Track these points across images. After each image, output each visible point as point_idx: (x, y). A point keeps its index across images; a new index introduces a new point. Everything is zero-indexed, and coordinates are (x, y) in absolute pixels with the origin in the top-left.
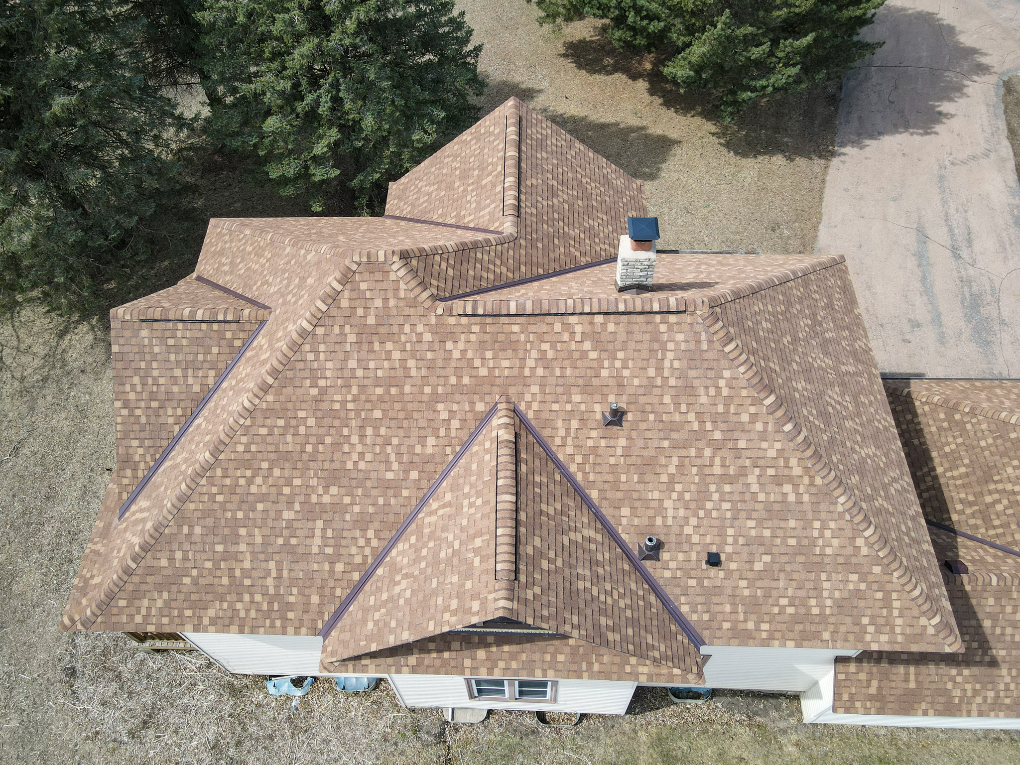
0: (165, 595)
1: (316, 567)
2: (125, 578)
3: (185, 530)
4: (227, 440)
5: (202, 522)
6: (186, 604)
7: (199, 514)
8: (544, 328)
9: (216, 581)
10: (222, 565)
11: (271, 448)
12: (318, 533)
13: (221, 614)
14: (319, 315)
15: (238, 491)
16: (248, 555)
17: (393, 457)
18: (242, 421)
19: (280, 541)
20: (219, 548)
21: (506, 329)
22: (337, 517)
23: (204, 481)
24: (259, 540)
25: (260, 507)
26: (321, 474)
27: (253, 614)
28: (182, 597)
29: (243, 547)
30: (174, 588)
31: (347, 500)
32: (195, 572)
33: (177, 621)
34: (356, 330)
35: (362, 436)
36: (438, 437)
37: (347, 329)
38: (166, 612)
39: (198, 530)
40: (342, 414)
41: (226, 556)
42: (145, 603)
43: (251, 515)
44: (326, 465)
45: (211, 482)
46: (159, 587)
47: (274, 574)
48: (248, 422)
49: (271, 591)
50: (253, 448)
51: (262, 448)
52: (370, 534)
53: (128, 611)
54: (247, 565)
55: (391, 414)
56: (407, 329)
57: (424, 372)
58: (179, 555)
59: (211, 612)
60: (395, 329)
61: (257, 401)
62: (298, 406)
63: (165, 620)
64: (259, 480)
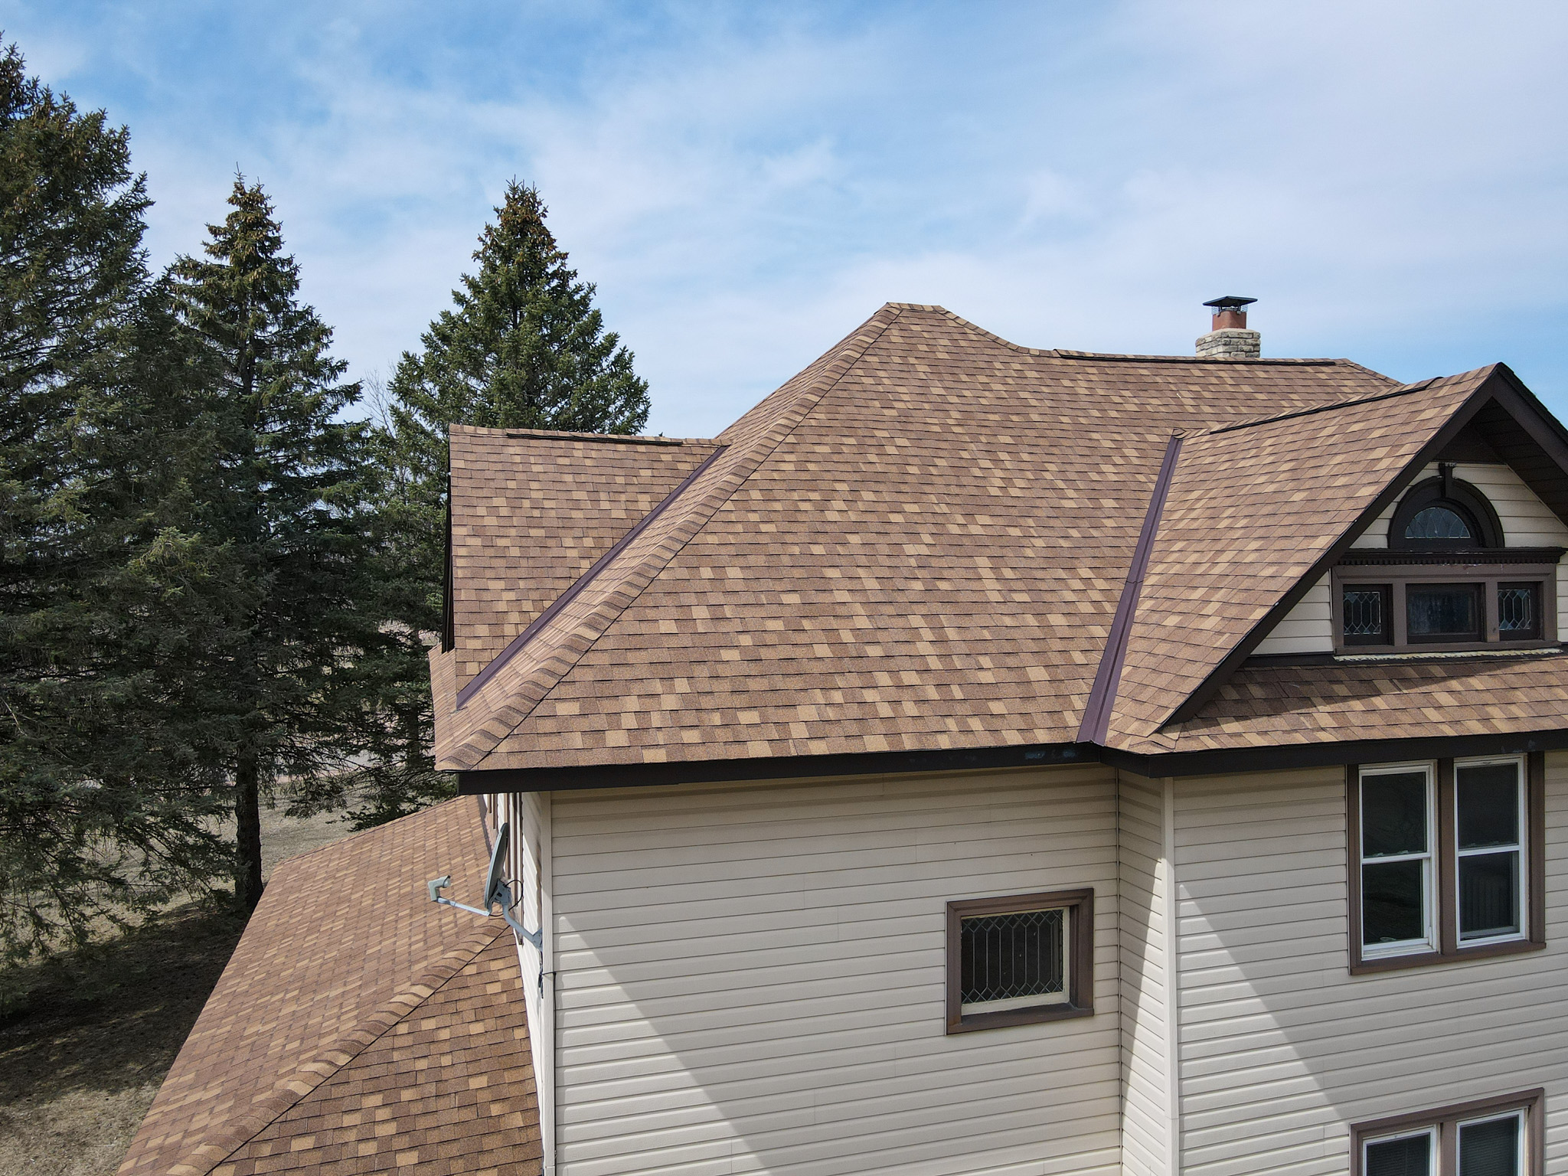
0: (682, 685)
1: (1008, 621)
2: (573, 658)
3: (706, 573)
4: (760, 458)
5: (741, 561)
6: (739, 701)
7: (732, 550)
8: (1182, 373)
9: (799, 652)
10: (806, 624)
11: (848, 468)
12: (986, 573)
13: (831, 713)
14: (866, 346)
15: (800, 517)
16: (859, 609)
17: (1061, 484)
18: (780, 438)
19: (918, 586)
20: (794, 599)
21: (1131, 371)
22: (1008, 552)
23: (729, 506)
24: (872, 584)
25: (854, 539)
26: (948, 499)
27: (910, 708)
28: (726, 686)
29: (843, 596)
30: (702, 671)
31: (1015, 532)
32: (746, 640)
33: (722, 735)
34: (926, 361)
35: (997, 461)
36: (1115, 465)
37: (912, 360)
38: (690, 718)
39: (733, 573)
40: (950, 437)
41: (809, 611)
42: (632, 703)
43: (840, 549)
44: (954, 490)
45: (745, 505)
46: (666, 672)
47: (928, 635)
48: (791, 439)
49: (934, 663)
50: (811, 467)
51: (829, 466)
52: (1085, 573)
53: (585, 724)
54: (863, 623)
55: (1026, 440)
56: (998, 365)
57: (1048, 403)
58: (700, 612)
59: (808, 712)
60: (983, 365)
61: (799, 418)
62: (871, 425)
63: (691, 736)
64: (839, 505)
